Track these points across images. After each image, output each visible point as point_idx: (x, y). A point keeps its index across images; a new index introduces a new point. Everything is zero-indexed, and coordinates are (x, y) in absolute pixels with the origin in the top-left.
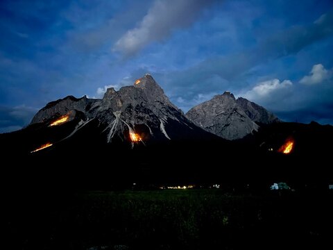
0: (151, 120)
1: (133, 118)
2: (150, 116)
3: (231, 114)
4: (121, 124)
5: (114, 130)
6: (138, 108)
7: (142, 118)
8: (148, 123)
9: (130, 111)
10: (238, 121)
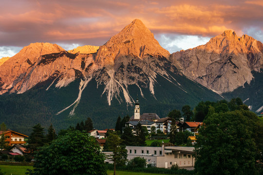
0: (141, 80)
1: (125, 77)
2: (141, 75)
3: (225, 64)
4: (116, 86)
5: (111, 92)
6: (129, 67)
7: (133, 79)
8: (139, 83)
9: (122, 71)
10: (231, 72)
